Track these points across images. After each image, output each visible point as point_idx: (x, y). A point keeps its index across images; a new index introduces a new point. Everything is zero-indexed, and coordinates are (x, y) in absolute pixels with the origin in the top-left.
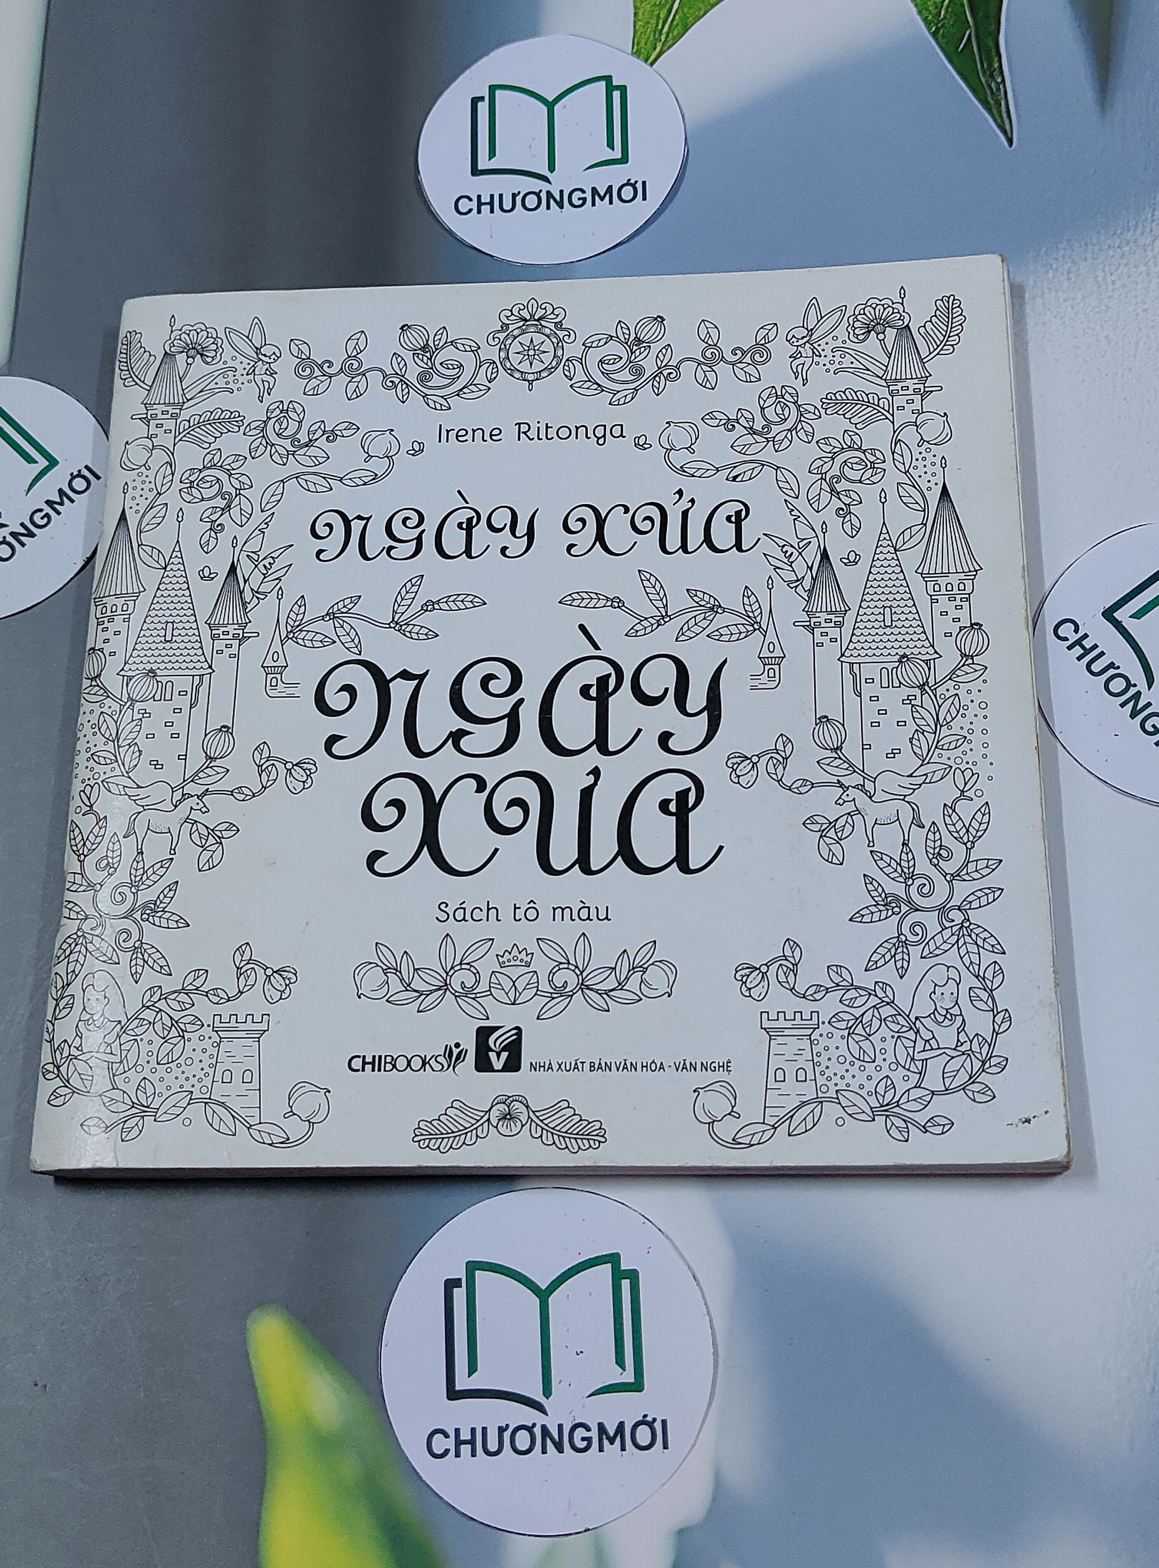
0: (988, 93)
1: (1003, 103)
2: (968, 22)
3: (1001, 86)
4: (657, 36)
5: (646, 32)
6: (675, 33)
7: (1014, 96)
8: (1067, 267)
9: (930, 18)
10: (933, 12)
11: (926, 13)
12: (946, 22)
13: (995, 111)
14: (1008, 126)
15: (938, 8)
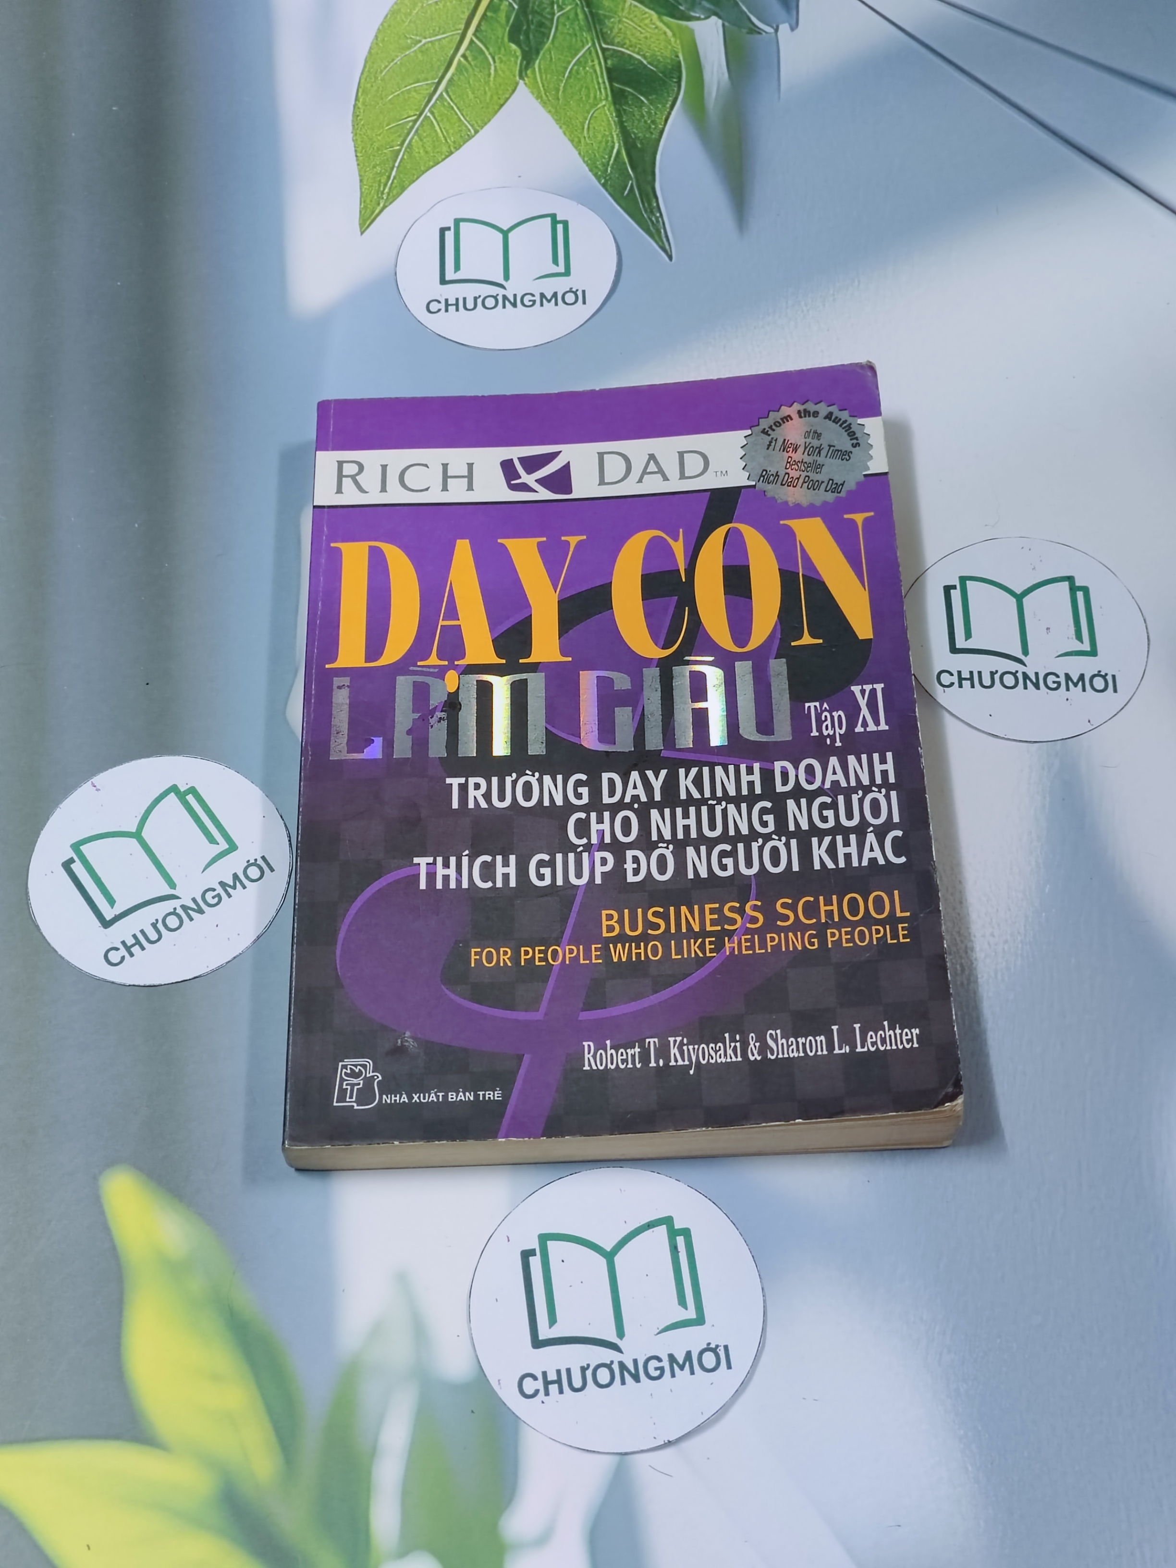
0: (650, 225)
1: (662, 231)
2: (630, 175)
3: (660, 219)
4: (380, 195)
5: (370, 192)
6: (395, 192)
7: (671, 227)
8: (723, 344)
9: (599, 173)
10: (602, 168)
11: (595, 170)
12: (612, 176)
13: (657, 238)
14: (667, 247)
15: (606, 165)
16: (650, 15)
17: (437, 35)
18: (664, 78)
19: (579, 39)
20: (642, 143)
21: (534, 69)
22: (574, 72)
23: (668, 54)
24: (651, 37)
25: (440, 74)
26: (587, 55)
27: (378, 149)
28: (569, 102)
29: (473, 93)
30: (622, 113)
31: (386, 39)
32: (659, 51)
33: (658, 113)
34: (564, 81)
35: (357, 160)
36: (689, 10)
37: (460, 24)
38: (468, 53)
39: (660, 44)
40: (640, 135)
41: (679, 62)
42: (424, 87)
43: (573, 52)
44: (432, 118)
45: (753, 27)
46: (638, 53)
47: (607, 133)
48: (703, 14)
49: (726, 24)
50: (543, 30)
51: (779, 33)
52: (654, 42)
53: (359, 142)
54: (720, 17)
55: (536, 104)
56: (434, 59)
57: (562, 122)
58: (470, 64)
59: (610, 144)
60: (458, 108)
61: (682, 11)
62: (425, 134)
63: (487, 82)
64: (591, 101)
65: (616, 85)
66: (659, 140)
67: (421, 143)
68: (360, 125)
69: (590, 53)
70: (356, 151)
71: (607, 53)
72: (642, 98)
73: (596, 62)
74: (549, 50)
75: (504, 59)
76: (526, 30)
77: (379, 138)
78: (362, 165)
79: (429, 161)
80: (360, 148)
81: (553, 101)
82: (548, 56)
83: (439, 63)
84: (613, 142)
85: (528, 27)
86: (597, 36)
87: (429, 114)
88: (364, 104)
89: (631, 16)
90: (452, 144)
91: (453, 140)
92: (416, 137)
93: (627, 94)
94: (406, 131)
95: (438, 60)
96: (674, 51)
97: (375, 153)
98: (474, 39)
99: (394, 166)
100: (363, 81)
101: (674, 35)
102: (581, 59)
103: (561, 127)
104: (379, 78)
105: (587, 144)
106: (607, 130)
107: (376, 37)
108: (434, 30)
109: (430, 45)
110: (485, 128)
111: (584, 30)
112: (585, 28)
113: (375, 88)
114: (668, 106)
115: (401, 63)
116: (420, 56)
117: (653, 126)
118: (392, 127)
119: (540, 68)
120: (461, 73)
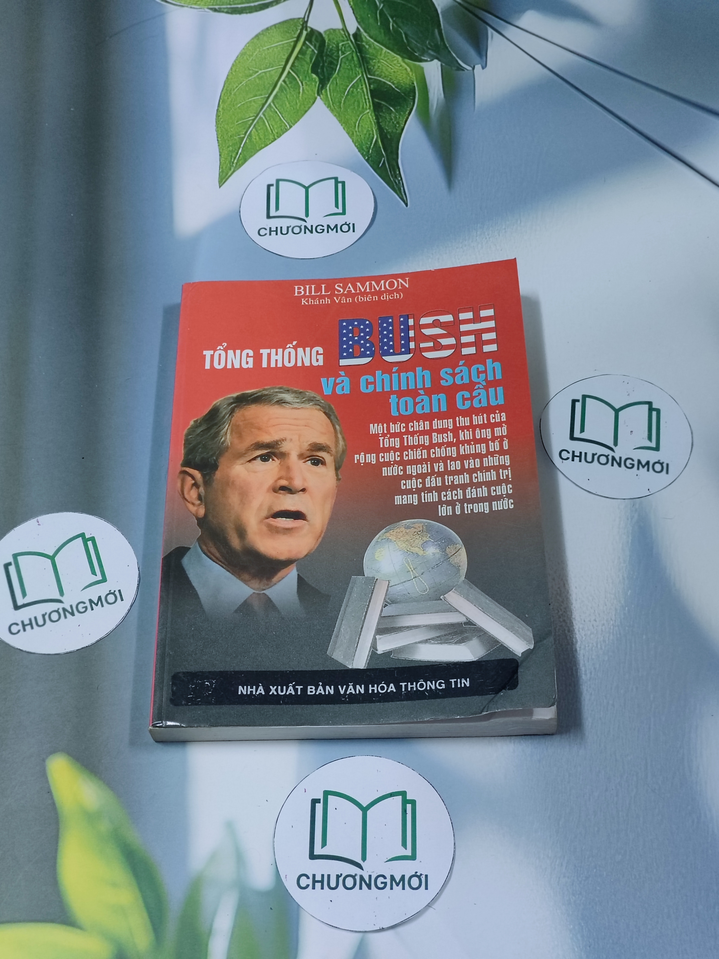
0: (395, 184)
1: (402, 188)
2: (383, 154)
3: (401, 182)
4: (231, 164)
5: (226, 163)
6: (240, 162)
7: (407, 185)
9: (364, 153)
10: (366, 150)
11: (362, 151)
12: (373, 155)
13: (398, 192)
14: (405, 198)
15: (368, 149)
16: (398, 59)
17: (268, 68)
18: (405, 97)
19: (354, 72)
20: (391, 136)
21: (327, 90)
22: (350, 91)
23: (408, 82)
24: (398, 72)
25: (269, 92)
26: (359, 82)
27: (231, 136)
28: (347, 110)
29: (289, 103)
30: (379, 117)
31: (237, 70)
32: (402, 80)
33: (401, 117)
34: (344, 97)
35: (218, 143)
36: (421, 55)
37: (282, 62)
38: (287, 80)
39: (402, 76)
40: (390, 130)
41: (414, 87)
42: (260, 99)
43: (350, 80)
44: (264, 118)
45: (459, 66)
46: (390, 81)
47: (370, 129)
48: (430, 58)
49: (444, 64)
50: (332, 66)
51: (475, 71)
52: (399, 75)
53: (220, 132)
54: (439, 60)
55: (327, 111)
56: (266, 83)
57: (342, 122)
58: (287, 86)
59: (371, 135)
60: (280, 112)
61: (416, 56)
62: (259, 128)
63: (298, 97)
64: (360, 109)
65: (377, 100)
66: (401, 134)
67: (257, 133)
68: (220, 122)
69: (361, 80)
70: (217, 137)
71: (371, 81)
72: (391, 108)
73: (364, 86)
74: (336, 78)
75: (308, 83)
76: (322, 66)
77: (231, 129)
78: (221, 146)
79: (262, 144)
80: (220, 135)
81: (337, 109)
82: (335, 82)
83: (269, 85)
84: (373, 134)
85: (324, 64)
86: (365, 69)
87: (262, 116)
88: (223, 109)
89: (386, 59)
90: (276, 134)
91: (276, 131)
92: (254, 130)
93: (382, 105)
94: (248, 126)
95: (269, 83)
96: (411, 80)
97: (229, 139)
98: (291, 71)
99: (240, 147)
100: (223, 95)
101: (411, 70)
102: (355, 84)
103: (342, 125)
104: (233, 94)
105: (357, 135)
106: (370, 126)
107: (231, 69)
108: (266, 65)
109: (264, 74)
110: (296, 125)
111: (357, 67)
112: (358, 66)
113: (230, 99)
114: (407, 113)
115: (246, 85)
116: (257, 80)
117: (398, 126)
118: (240, 123)
119: (330, 89)
120: (282, 91)
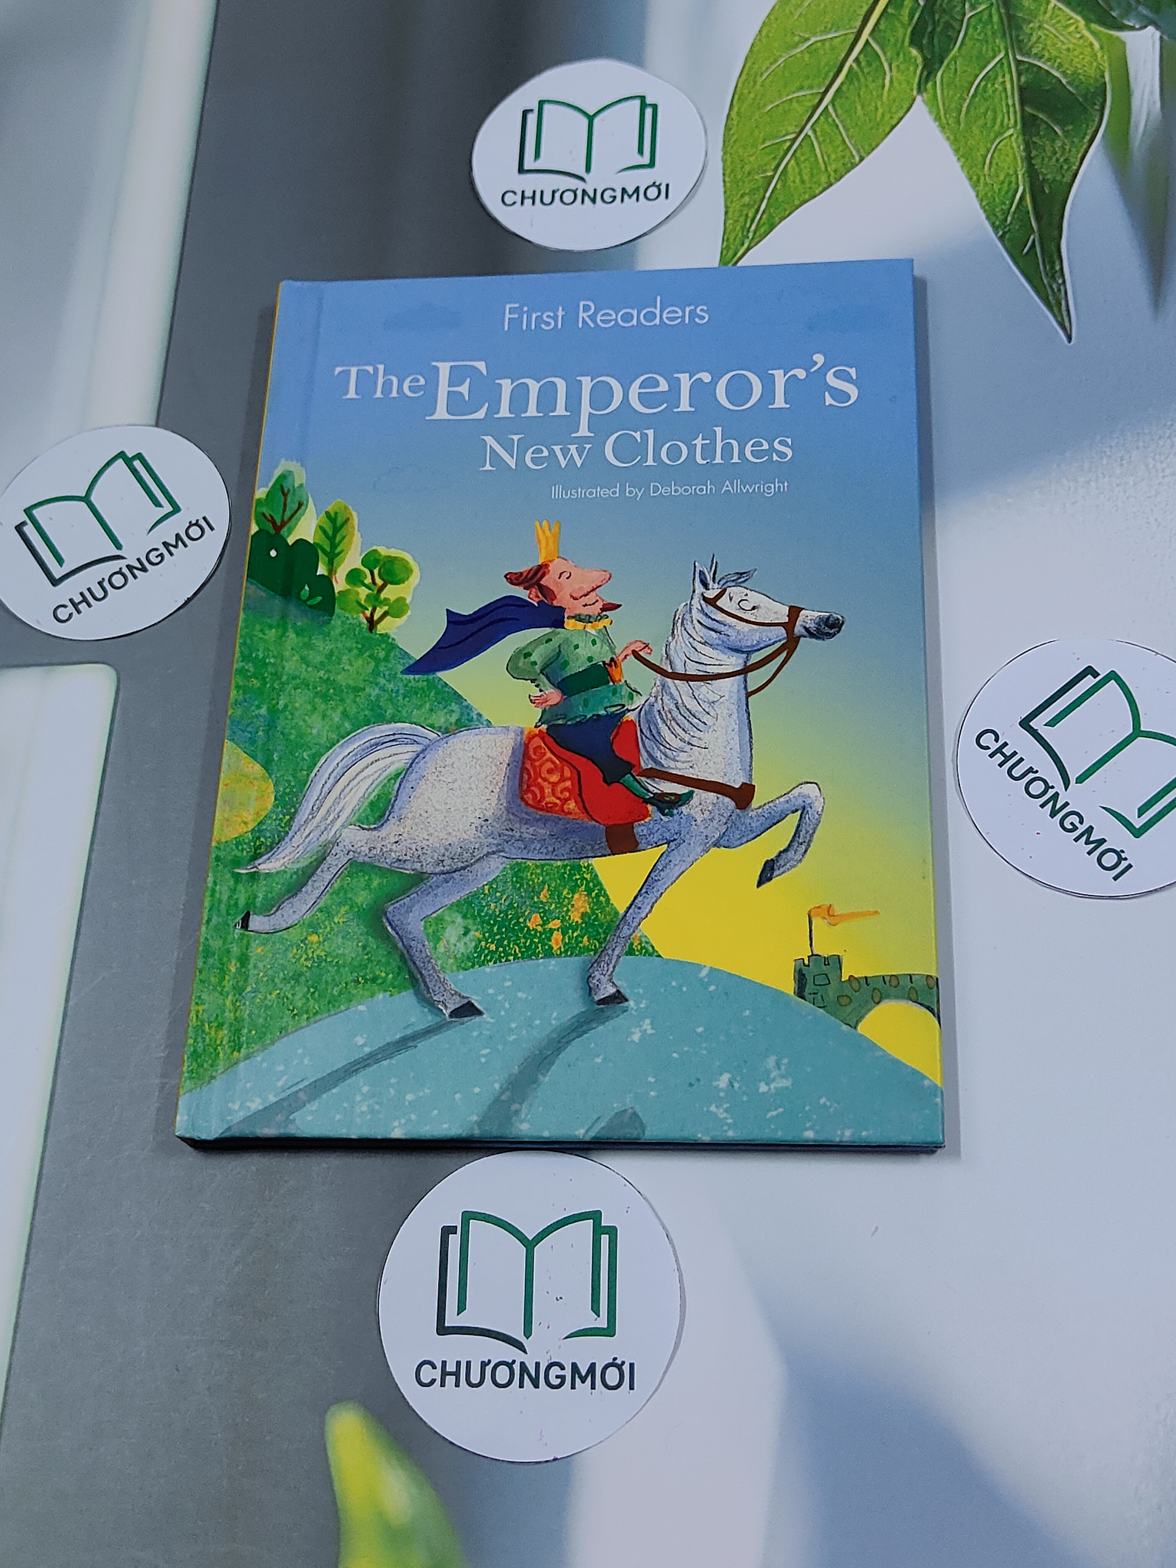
0: (1050, 292)
1: (1063, 303)
2: (1032, 227)
3: (1062, 288)
4: (745, 233)
5: (735, 229)
6: (762, 230)
7: (1074, 298)
8: (1120, 455)
9: (997, 223)
10: (1001, 217)
11: (993, 219)
12: (1012, 227)
13: (1056, 310)
14: (1067, 324)
15: (1006, 213)
16: (1077, 21)
17: (828, 33)
18: (1085, 103)
19: (990, 49)
20: (1050, 187)
21: (936, 82)
22: (980, 88)
23: (1092, 72)
24: (1075, 49)
25: (827, 82)
26: (998, 69)
27: (749, 172)
28: (971, 128)
29: (863, 108)
30: (1031, 146)
31: (771, 34)
32: (1081, 69)
33: (1073, 149)
34: (968, 101)
35: (724, 186)
36: (1122, 18)
37: (855, 21)
38: (862, 58)
39: (1083, 59)
40: (1049, 176)
41: (1105, 84)
42: (808, 96)
43: (982, 63)
44: (813, 138)
46: (1057, 70)
47: (1011, 172)
48: (1139, 23)
49: (1165, 37)
50: (950, 33)
52: (1077, 57)
53: (729, 163)
54: (1158, 28)
55: (933, 127)
56: (823, 63)
57: (960, 153)
58: (863, 72)
59: (1013, 185)
60: (844, 127)
61: (1113, 17)
62: (802, 159)
63: (880, 96)
65: (1029, 110)
66: (1071, 185)
67: (797, 170)
68: (731, 142)
69: (1002, 65)
70: (724, 175)
71: (1022, 67)
72: (1056, 129)
73: (1008, 77)
74: (955, 59)
75: (902, 67)
76: (931, 32)
77: (752, 159)
78: (729, 193)
79: (805, 193)
80: (729, 170)
81: (953, 125)
82: (953, 67)
83: (827, 69)
84: (1017, 184)
85: (934, 29)
86: (1012, 42)
87: (810, 133)
88: (738, 113)
90: (832, 174)
91: (833, 169)
92: (792, 161)
93: (1039, 121)
94: (782, 153)
95: (827, 64)
96: (1100, 68)
97: (745, 179)
98: (871, 41)
99: (764, 197)
100: (740, 85)
101: (1102, 48)
102: (990, 73)
103: (958, 159)
104: (759, 83)
105: (986, 184)
106: (1012, 165)
107: (760, 31)
108: (826, 28)
109: (819, 44)
110: (872, 155)
111: (997, 36)
112: (998, 34)
113: (752, 95)
114: (1086, 140)
115: (784, 65)
116: (807, 57)
117: (1065, 167)
118: (767, 147)
119: (942, 81)
120: (851, 82)
